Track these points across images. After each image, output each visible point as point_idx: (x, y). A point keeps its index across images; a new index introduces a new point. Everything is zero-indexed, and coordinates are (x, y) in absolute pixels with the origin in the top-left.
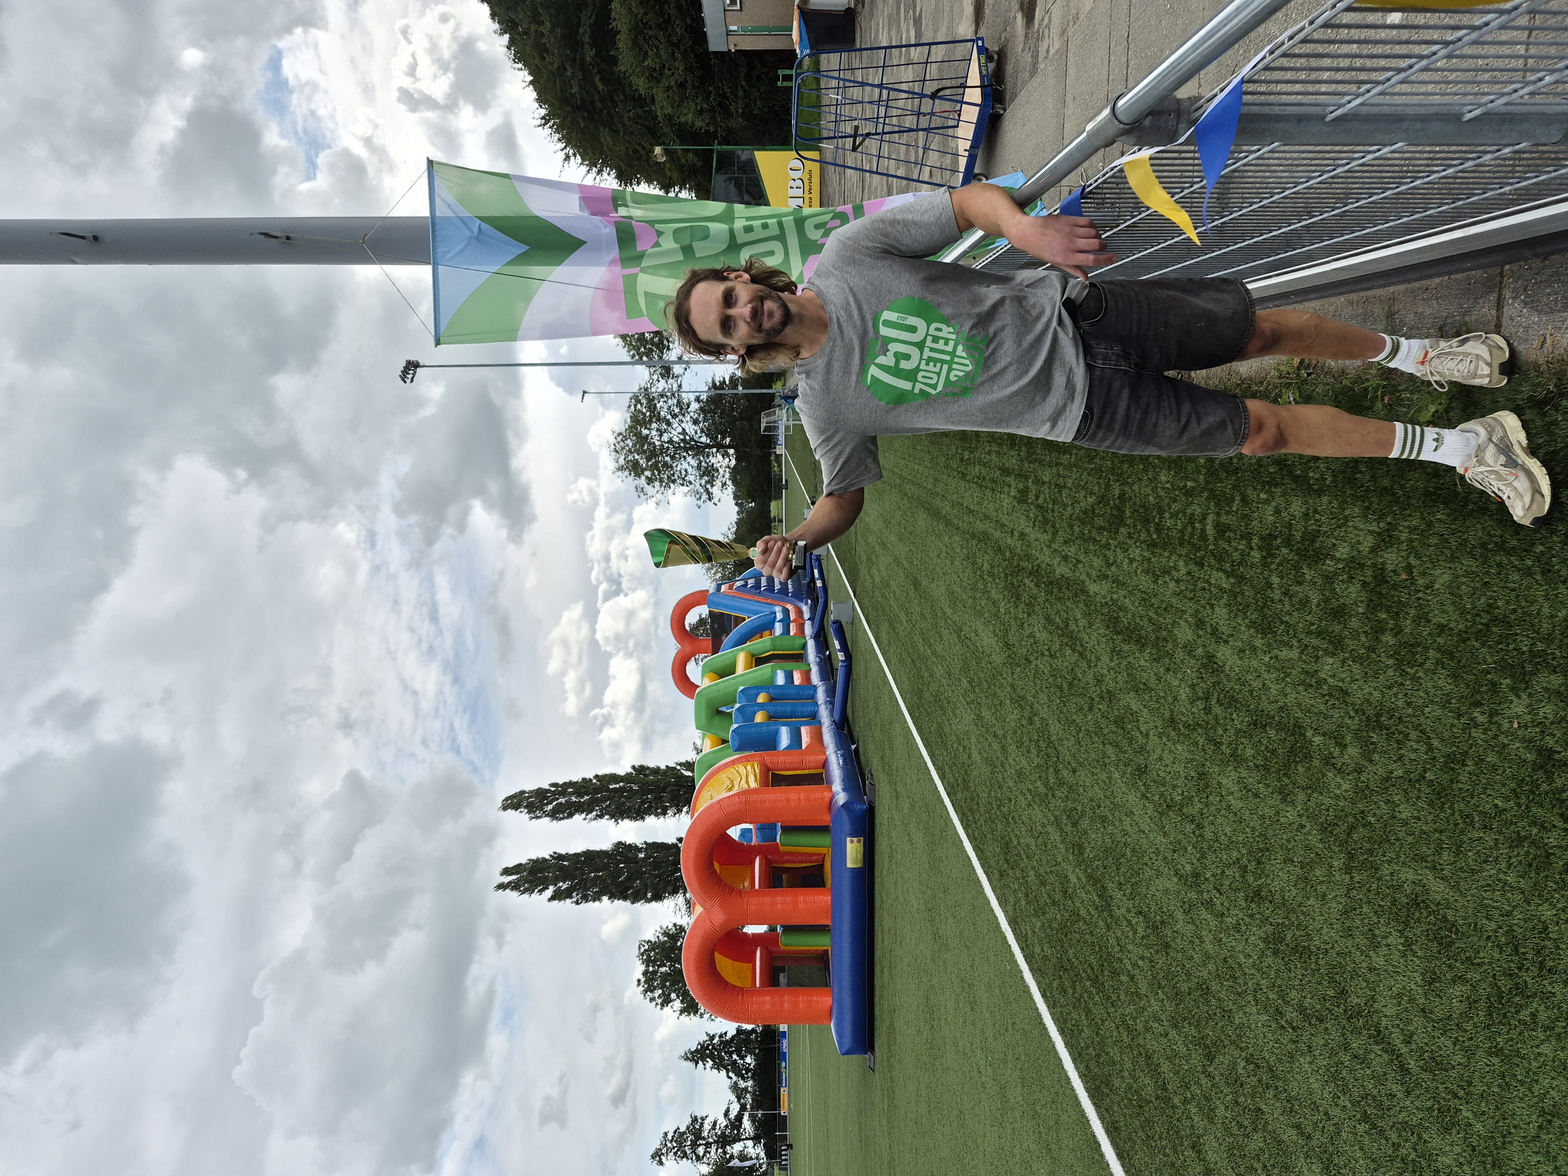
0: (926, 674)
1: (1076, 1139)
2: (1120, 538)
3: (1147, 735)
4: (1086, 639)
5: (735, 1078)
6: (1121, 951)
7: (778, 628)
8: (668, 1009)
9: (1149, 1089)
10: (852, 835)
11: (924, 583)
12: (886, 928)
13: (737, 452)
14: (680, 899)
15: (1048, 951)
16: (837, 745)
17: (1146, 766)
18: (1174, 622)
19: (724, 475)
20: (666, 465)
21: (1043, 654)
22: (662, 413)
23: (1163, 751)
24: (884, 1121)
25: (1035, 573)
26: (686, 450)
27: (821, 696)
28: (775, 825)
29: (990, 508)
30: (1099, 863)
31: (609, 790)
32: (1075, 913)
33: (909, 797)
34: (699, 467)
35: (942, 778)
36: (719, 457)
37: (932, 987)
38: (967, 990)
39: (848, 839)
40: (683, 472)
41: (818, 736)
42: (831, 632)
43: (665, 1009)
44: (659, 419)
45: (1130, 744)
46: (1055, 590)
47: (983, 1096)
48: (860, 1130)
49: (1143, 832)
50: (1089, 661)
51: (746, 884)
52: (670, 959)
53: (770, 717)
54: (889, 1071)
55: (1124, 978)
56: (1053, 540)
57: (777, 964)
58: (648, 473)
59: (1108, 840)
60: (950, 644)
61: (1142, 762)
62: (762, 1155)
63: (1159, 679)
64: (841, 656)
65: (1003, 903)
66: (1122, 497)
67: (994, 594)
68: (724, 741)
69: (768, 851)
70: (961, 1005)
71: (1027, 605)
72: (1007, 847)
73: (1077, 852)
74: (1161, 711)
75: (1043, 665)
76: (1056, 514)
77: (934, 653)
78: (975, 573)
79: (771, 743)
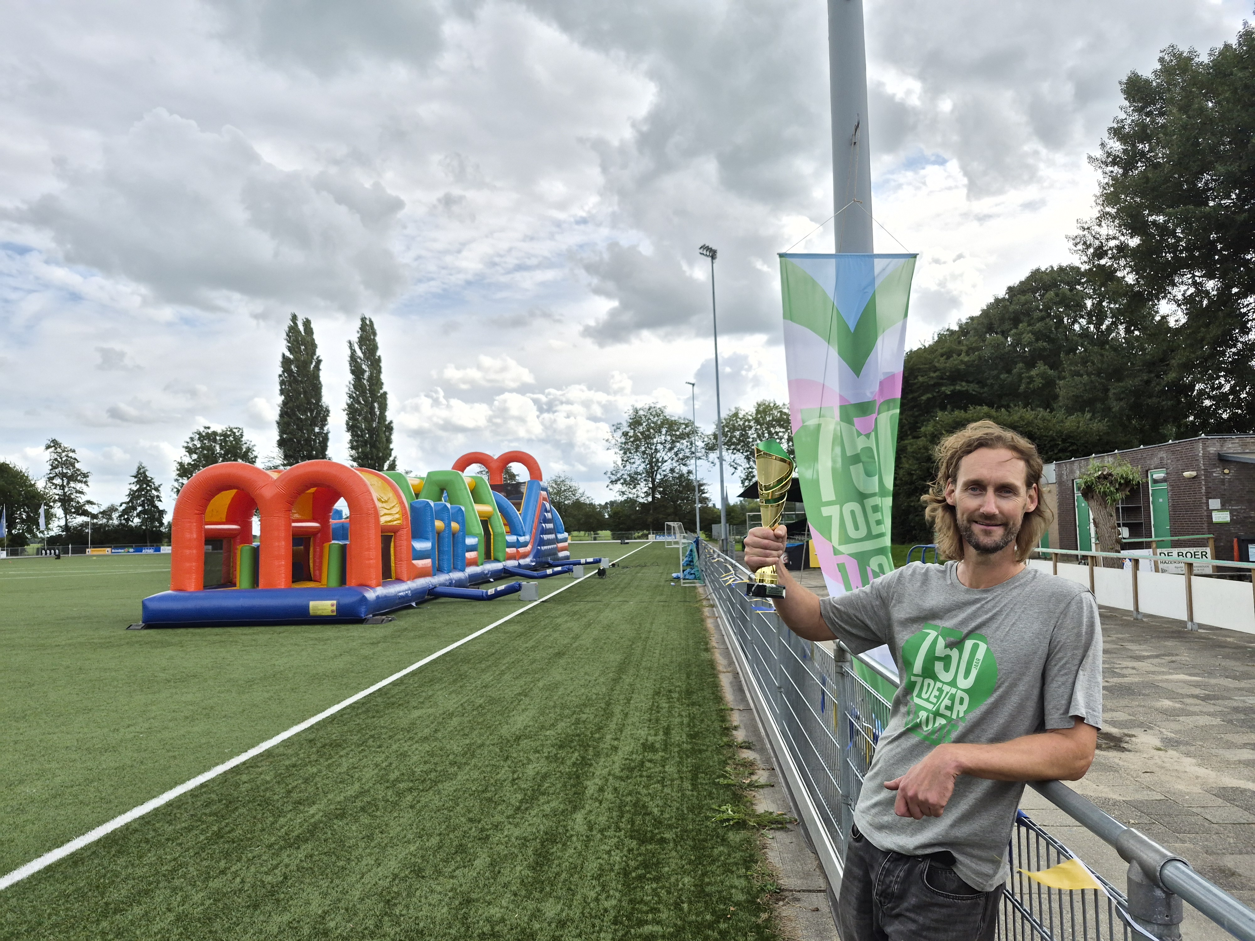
0: (483, 666)
1: (65, 823)
2: (627, 841)
3: (452, 877)
4: (533, 813)
5: (121, 509)
6: (249, 860)
7: (512, 538)
8: (183, 452)
9: (115, 895)
10: (338, 606)
11: (562, 662)
12: (256, 637)
13: (650, 503)
14: (279, 461)
15: (244, 788)
16: (416, 590)
17: (423, 877)
18: (560, 898)
19: (632, 493)
20: (637, 448)
21: (514, 772)
22: (678, 444)
23: (440, 893)
24: (82, 640)
25: (584, 762)
26: (651, 463)
27: (456, 575)
28: (347, 539)
29: (634, 718)
30: (329, 835)
31: (373, 402)
32: (281, 813)
33: (374, 654)
34: (637, 473)
35: (394, 684)
36: (646, 489)
37: (205, 680)
38: (204, 712)
39: (335, 602)
40: (632, 461)
41: (423, 573)
42: (512, 582)
43: (184, 450)
44: (673, 442)
45: (442, 860)
46: (572, 781)
47: (106, 730)
48: (74, 618)
49: (362, 878)
50: (513, 816)
51: (296, 516)
52: (226, 453)
53: (439, 533)
54: (128, 643)
55: (222, 864)
56: (616, 777)
57: (225, 543)
58: (631, 433)
59: (351, 842)
60: (512, 686)
61: (427, 873)
62: (52, 533)
63: (505, 886)
64: (491, 591)
65: (286, 743)
66: (663, 841)
67: (561, 725)
68: (417, 495)
69: (324, 535)
70: (191, 707)
71: (556, 755)
72: (336, 745)
73: (338, 812)
74: (477, 890)
75: (504, 773)
76: (639, 779)
77: (502, 673)
78: (577, 706)
79: (418, 534)
